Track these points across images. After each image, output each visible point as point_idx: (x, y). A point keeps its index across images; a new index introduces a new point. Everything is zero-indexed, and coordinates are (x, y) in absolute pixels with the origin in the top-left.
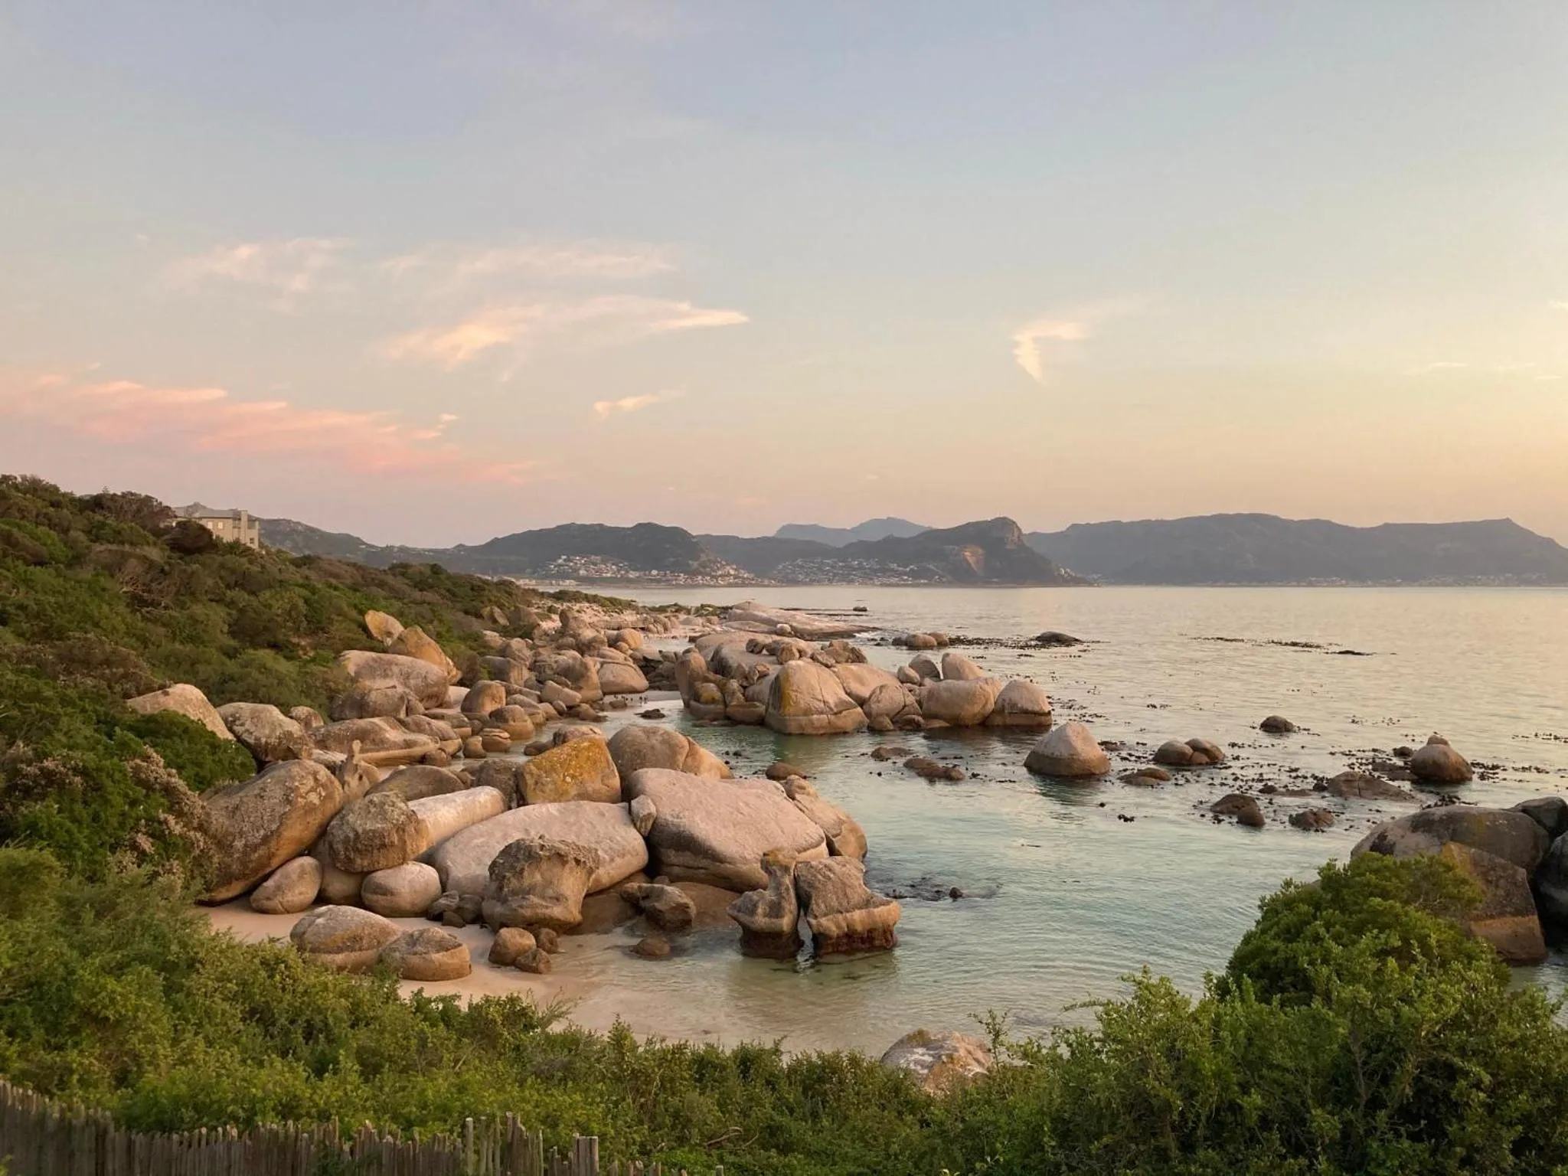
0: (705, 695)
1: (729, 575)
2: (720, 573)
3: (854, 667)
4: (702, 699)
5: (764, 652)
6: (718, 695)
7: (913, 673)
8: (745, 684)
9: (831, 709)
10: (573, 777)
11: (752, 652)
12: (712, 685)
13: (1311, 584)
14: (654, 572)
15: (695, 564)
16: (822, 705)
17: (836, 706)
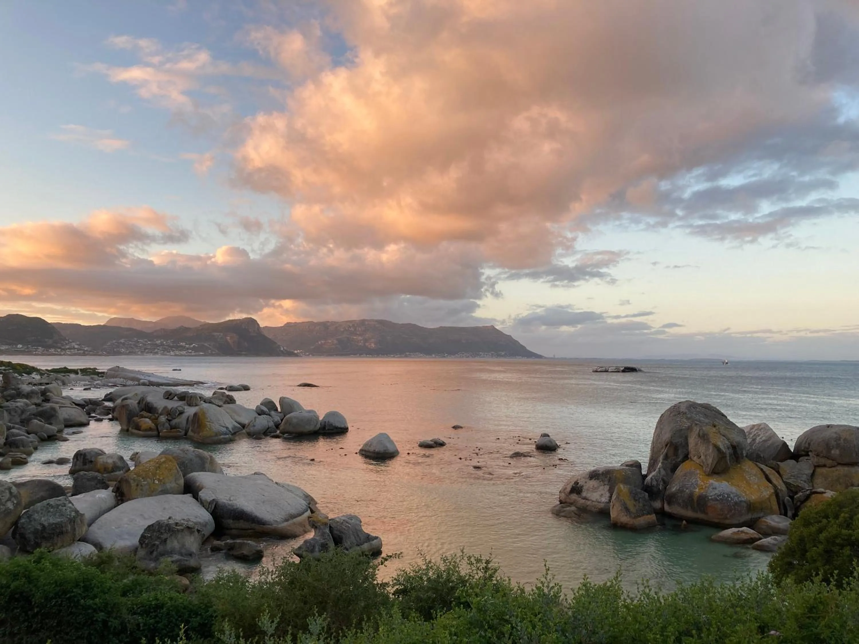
0: (144, 426)
1: (74, 348)
2: (67, 347)
3: (231, 406)
4: (142, 428)
5: (176, 398)
6: (153, 425)
7: (265, 409)
8: (170, 418)
9: (230, 431)
10: (159, 480)
11: (168, 398)
12: (147, 420)
13: (406, 356)
14: (20, 346)
15: (50, 342)
16: (225, 429)
17: (233, 429)
